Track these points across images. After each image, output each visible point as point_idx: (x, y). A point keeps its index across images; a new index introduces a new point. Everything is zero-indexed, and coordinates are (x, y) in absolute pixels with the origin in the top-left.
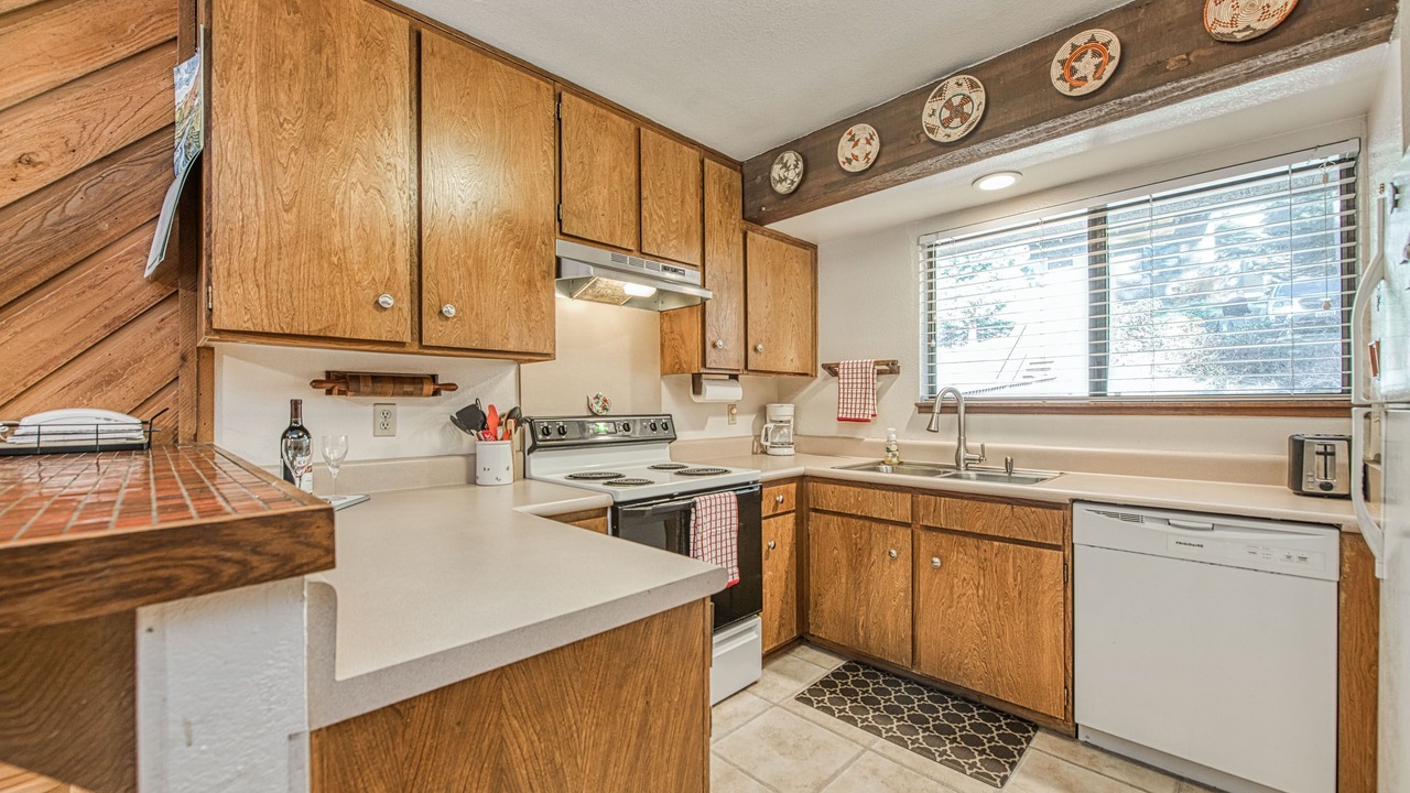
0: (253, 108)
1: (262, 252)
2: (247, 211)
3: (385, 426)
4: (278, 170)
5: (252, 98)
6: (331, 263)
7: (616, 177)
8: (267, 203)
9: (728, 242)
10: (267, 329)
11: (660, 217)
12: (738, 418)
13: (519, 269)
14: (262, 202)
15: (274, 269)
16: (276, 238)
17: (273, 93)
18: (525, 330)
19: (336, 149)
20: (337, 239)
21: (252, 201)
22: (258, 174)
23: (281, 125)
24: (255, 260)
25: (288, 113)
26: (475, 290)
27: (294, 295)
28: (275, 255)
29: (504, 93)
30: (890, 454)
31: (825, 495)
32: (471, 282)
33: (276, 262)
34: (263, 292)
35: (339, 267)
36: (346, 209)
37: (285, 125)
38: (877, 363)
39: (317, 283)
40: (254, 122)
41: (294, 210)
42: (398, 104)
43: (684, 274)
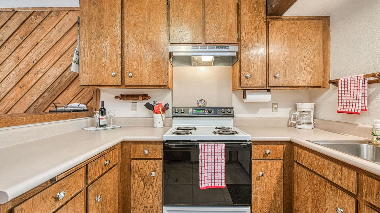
0: (87, 32)
1: (88, 66)
2: (85, 57)
3: (134, 108)
4: (92, 45)
5: (87, 29)
6: (102, 66)
7: (193, 17)
8: (89, 54)
9: (255, 29)
10: (89, 84)
11: (215, 27)
12: (279, 109)
13: (154, 59)
14: (88, 54)
15: (91, 69)
16: (91, 62)
17: (91, 27)
18: (156, 78)
19: (104, 36)
20: (104, 59)
21: (87, 54)
22: (88, 47)
23: (92, 34)
24: (87, 68)
25: (94, 30)
26: (140, 68)
27: (95, 75)
28: (91, 66)
29: (149, 3)
30: (375, 137)
31: (301, 155)
32: (138, 65)
33: (91, 68)
34: (88, 75)
35: (104, 67)
36: (106, 51)
37: (93, 34)
38: (366, 76)
39: (99, 71)
40: (87, 35)
41: (95, 54)
42: (118, 19)
43: (229, 48)
